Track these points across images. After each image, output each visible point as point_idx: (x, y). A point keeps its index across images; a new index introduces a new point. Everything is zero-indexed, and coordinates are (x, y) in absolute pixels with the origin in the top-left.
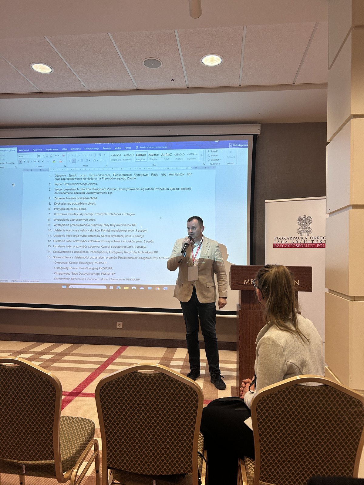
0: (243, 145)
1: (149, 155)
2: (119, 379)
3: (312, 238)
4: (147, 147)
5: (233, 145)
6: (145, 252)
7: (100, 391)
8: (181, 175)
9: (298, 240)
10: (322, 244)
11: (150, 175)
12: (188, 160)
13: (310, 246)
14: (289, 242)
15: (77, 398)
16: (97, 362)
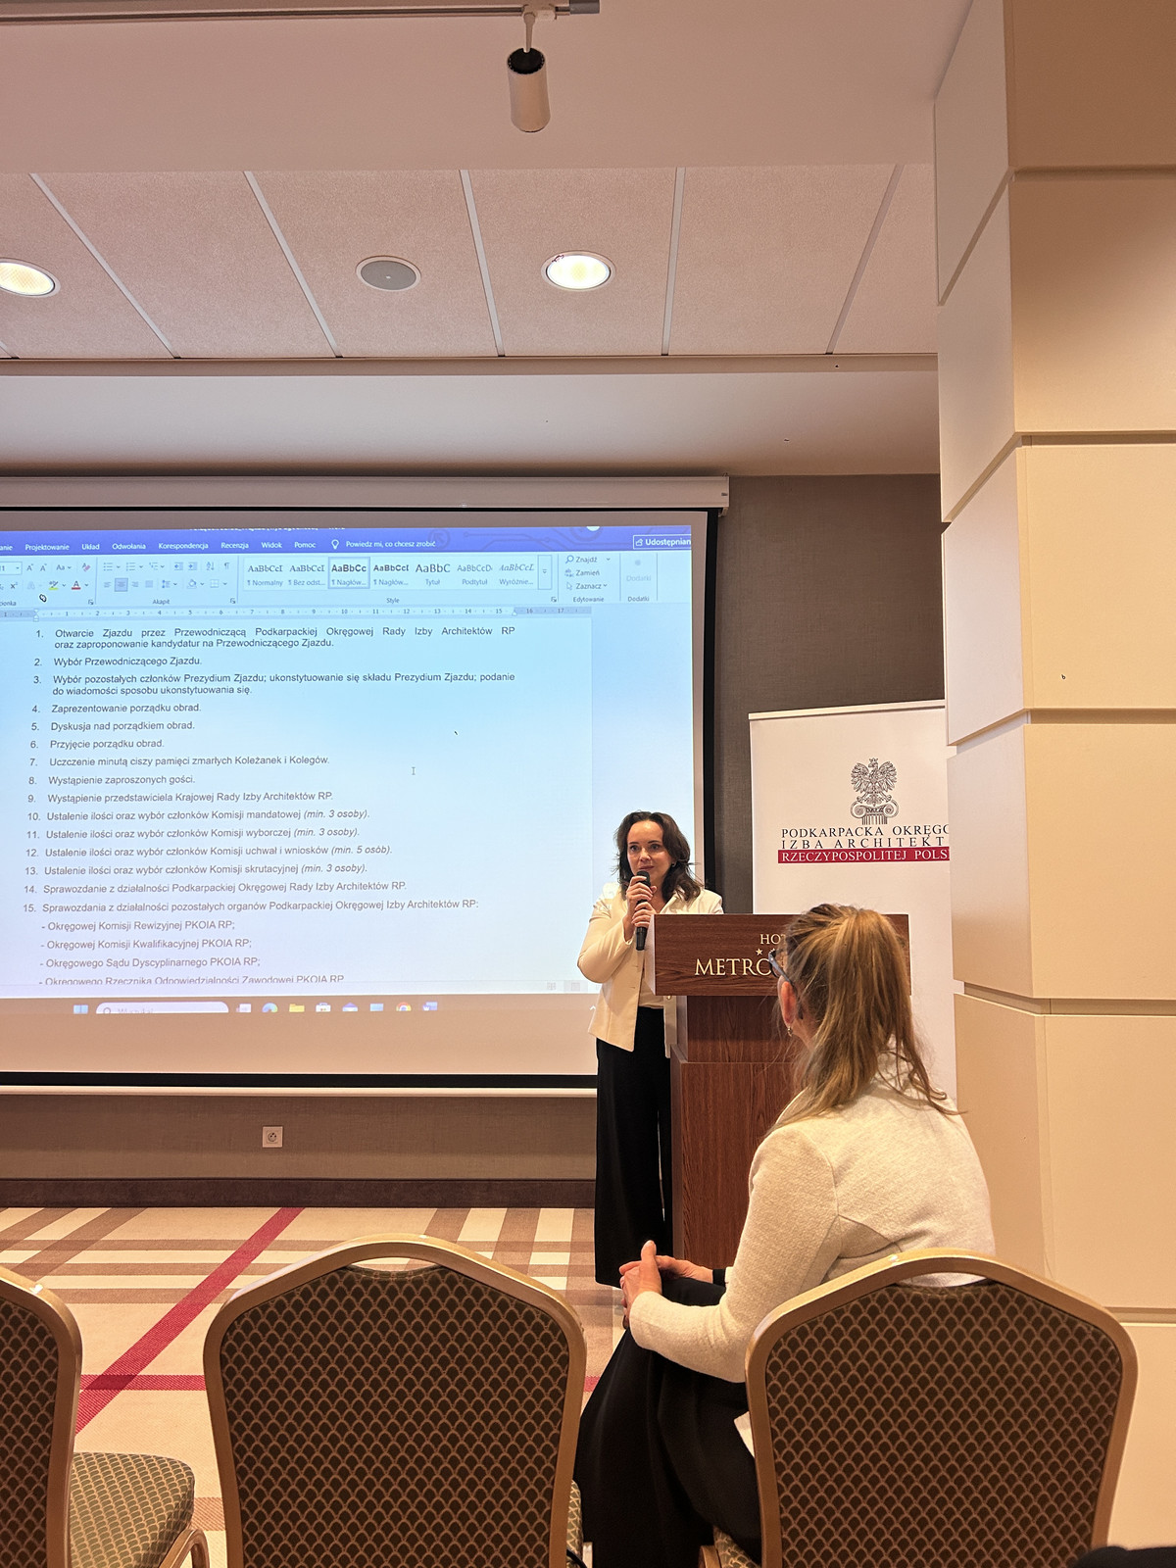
0: (676, 542)
1: (376, 568)
2: (290, 1296)
3: (897, 831)
4: (368, 545)
5: (644, 542)
6: (363, 887)
7: (223, 1344)
8: (480, 631)
9: (855, 837)
10: (931, 849)
11: (378, 631)
12: (504, 586)
13: (892, 855)
14: (829, 843)
15: (124, 1396)
16: (194, 1265)
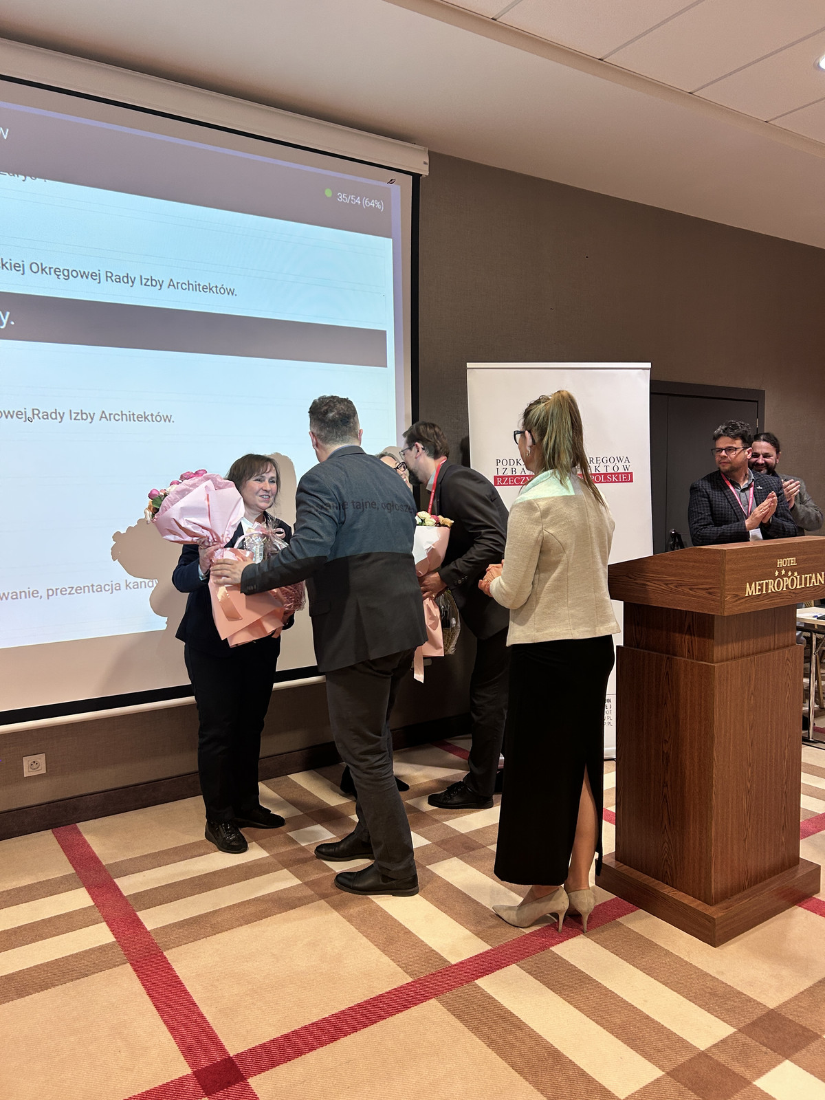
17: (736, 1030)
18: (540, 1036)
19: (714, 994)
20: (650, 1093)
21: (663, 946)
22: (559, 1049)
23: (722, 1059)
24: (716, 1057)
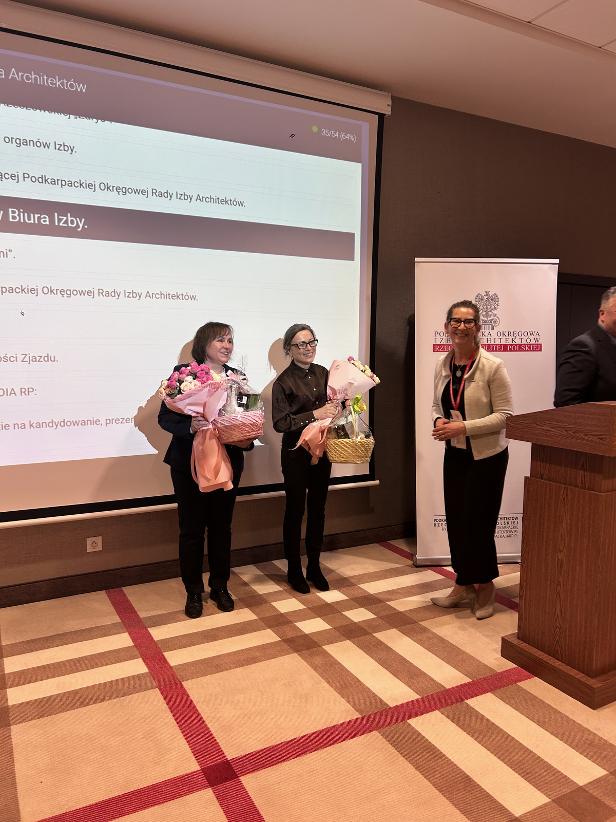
17: (608, 773)
18: (455, 765)
19: (591, 744)
20: (539, 814)
21: (553, 706)
22: (470, 775)
23: (596, 793)
24: (591, 792)
